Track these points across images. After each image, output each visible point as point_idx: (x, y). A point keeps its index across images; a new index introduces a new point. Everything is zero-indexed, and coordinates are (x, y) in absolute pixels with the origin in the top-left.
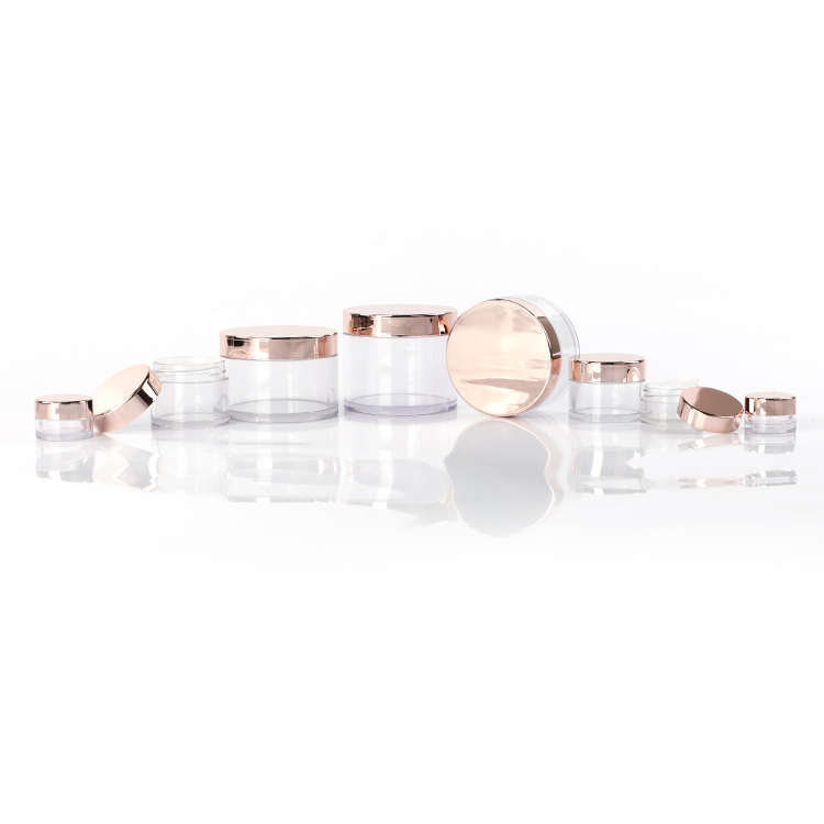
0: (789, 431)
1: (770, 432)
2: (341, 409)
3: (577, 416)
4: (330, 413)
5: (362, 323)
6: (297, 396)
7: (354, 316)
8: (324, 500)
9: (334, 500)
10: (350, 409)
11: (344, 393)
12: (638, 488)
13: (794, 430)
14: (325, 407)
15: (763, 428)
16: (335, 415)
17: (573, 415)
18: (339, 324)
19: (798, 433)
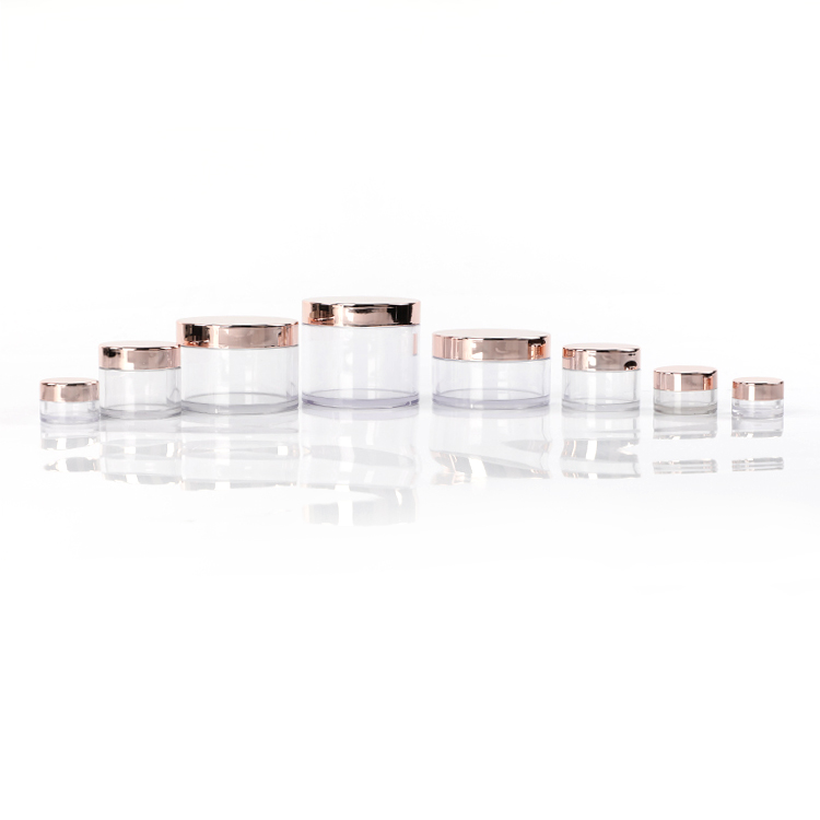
0: (777, 416)
1: (758, 417)
2: (301, 402)
3: (571, 405)
4: (291, 405)
5: (323, 313)
6: (256, 390)
7: (314, 306)
8: (286, 484)
9: (295, 484)
10: (309, 402)
11: (304, 387)
12: (633, 473)
13: (781, 415)
14: (285, 400)
15: (752, 413)
16: (295, 407)
17: (565, 403)
18: (298, 313)
19: (786, 418)
